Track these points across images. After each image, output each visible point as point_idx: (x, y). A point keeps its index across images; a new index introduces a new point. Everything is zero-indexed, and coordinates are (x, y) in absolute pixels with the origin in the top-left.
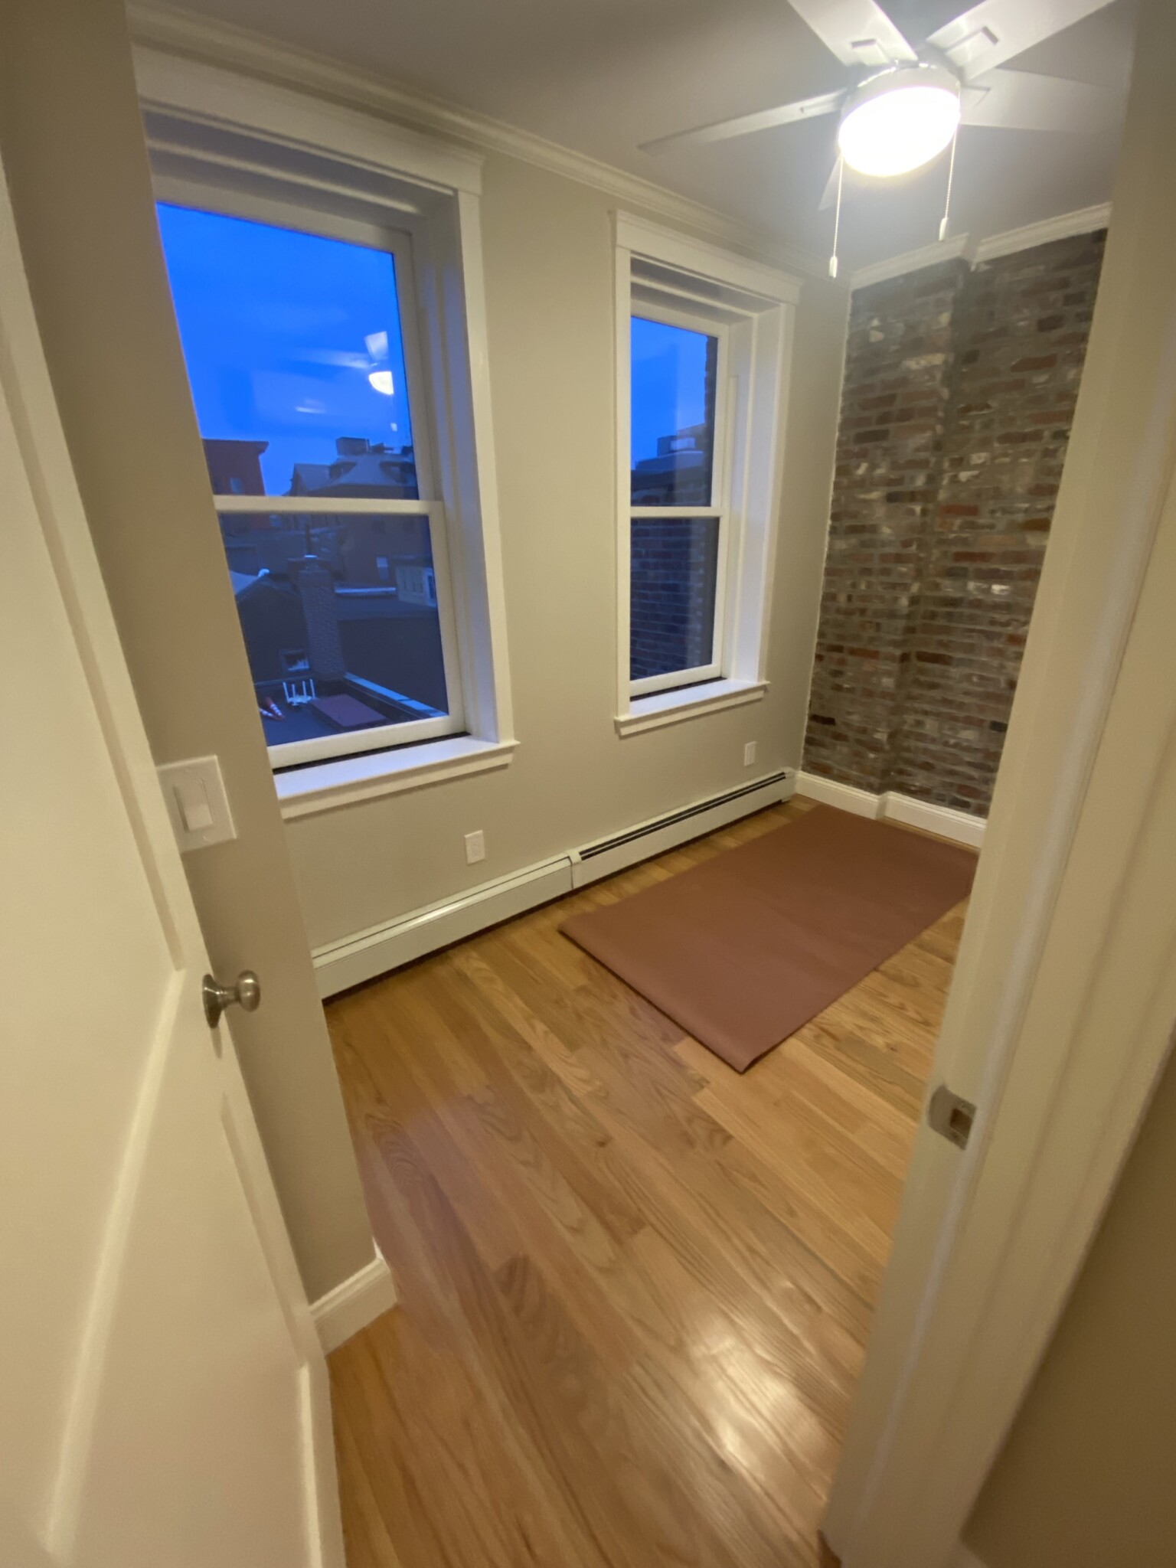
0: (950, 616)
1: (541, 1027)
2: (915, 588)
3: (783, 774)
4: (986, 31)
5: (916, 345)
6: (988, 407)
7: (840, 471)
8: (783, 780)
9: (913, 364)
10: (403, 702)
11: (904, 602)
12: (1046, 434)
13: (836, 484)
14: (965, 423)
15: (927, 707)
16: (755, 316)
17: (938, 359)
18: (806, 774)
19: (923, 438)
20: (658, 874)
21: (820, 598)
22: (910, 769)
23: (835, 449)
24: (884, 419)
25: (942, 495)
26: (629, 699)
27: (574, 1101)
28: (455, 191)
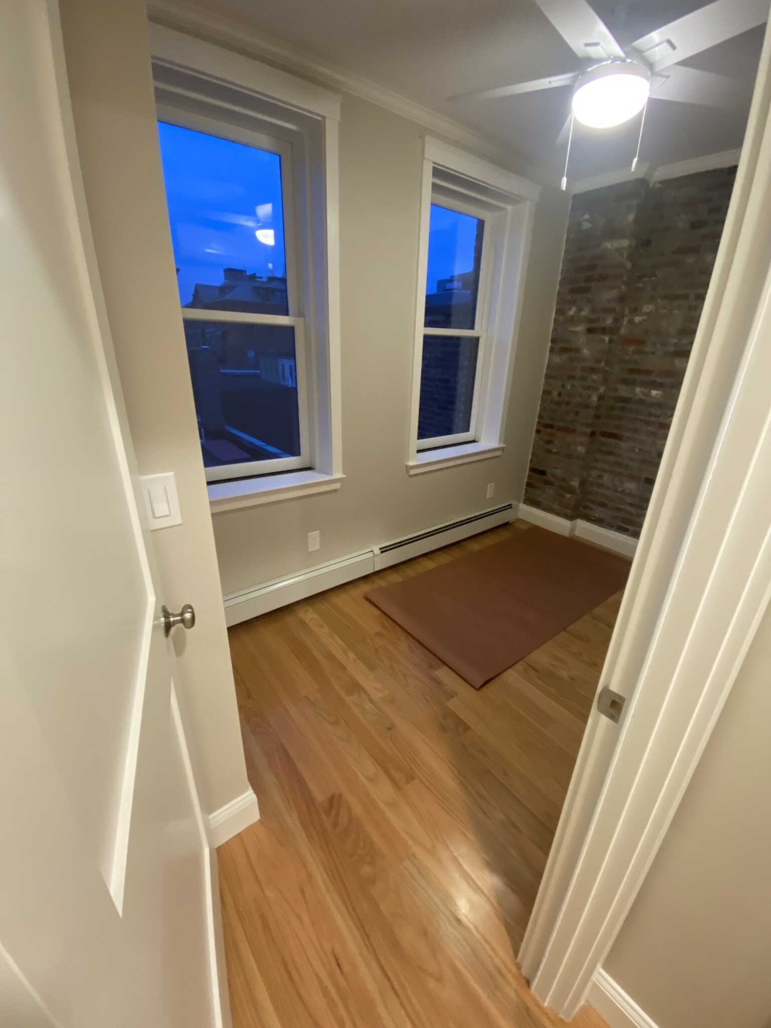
0: (623, 409)
1: (352, 655)
2: (602, 389)
3: (511, 505)
4: (669, 42)
5: (613, 233)
6: (655, 276)
7: (559, 312)
8: (511, 509)
9: (609, 245)
10: (263, 447)
11: (595, 398)
12: (692, 296)
13: (555, 319)
14: (640, 285)
15: (605, 467)
16: (510, 208)
17: (625, 243)
18: (526, 505)
19: (613, 294)
20: (429, 565)
21: (541, 392)
22: (592, 506)
23: (556, 297)
24: (589, 280)
25: (623, 331)
26: (416, 452)
27: (372, 701)
28: (324, 118)
